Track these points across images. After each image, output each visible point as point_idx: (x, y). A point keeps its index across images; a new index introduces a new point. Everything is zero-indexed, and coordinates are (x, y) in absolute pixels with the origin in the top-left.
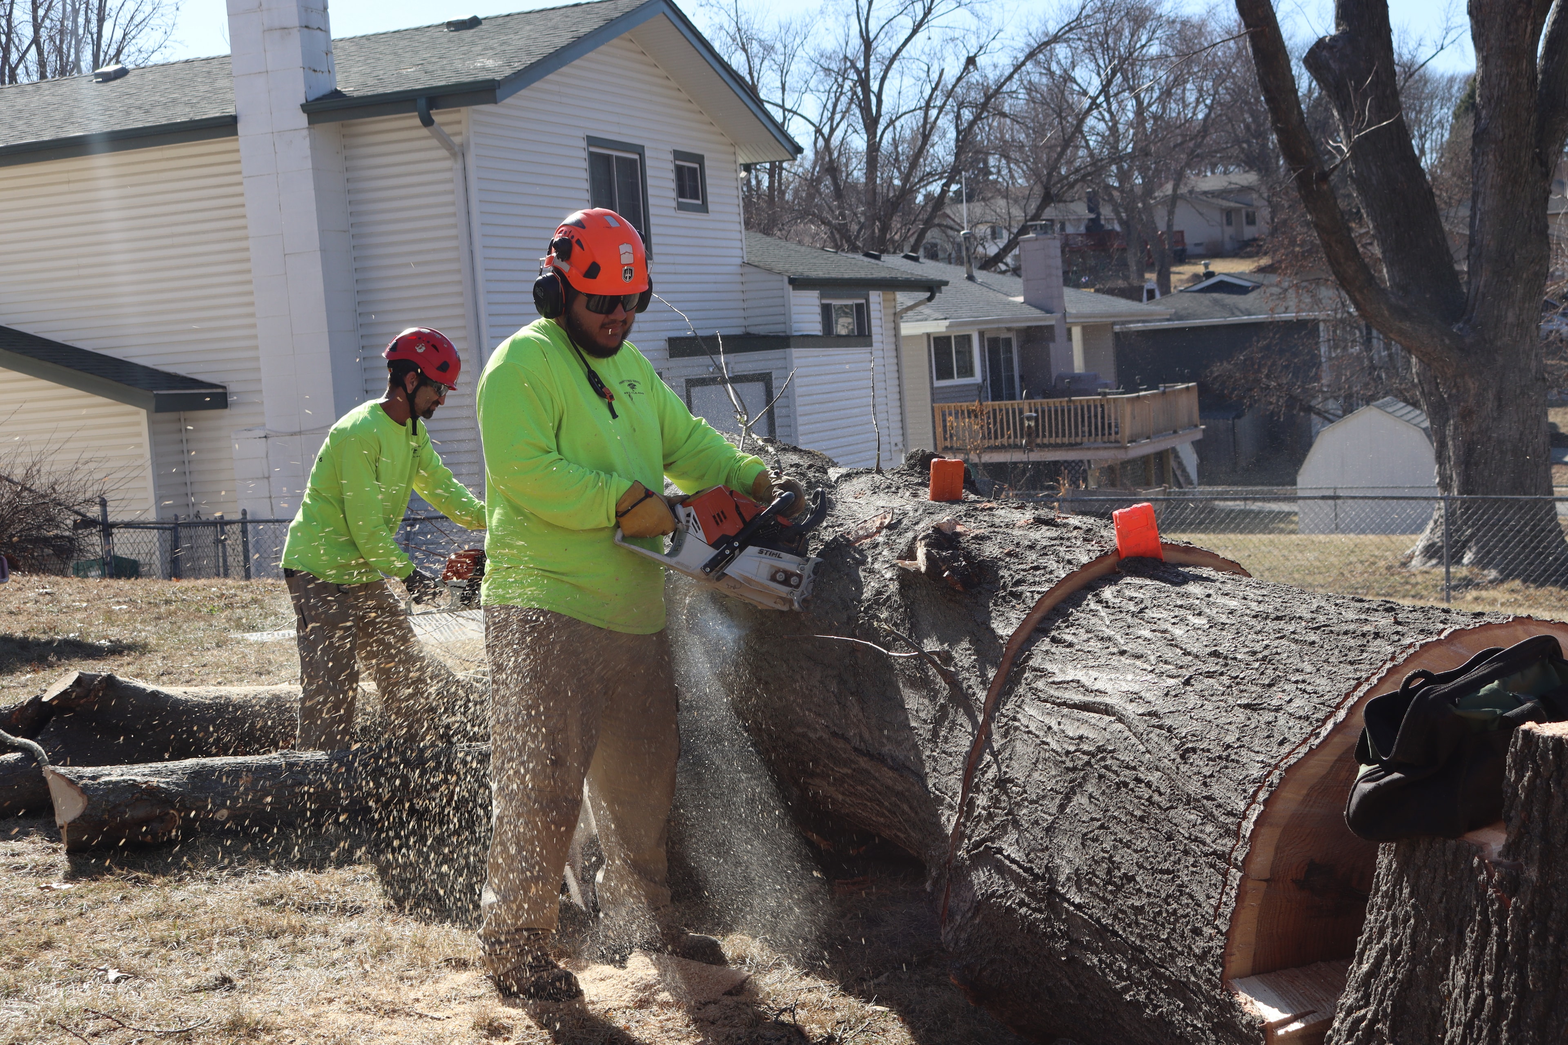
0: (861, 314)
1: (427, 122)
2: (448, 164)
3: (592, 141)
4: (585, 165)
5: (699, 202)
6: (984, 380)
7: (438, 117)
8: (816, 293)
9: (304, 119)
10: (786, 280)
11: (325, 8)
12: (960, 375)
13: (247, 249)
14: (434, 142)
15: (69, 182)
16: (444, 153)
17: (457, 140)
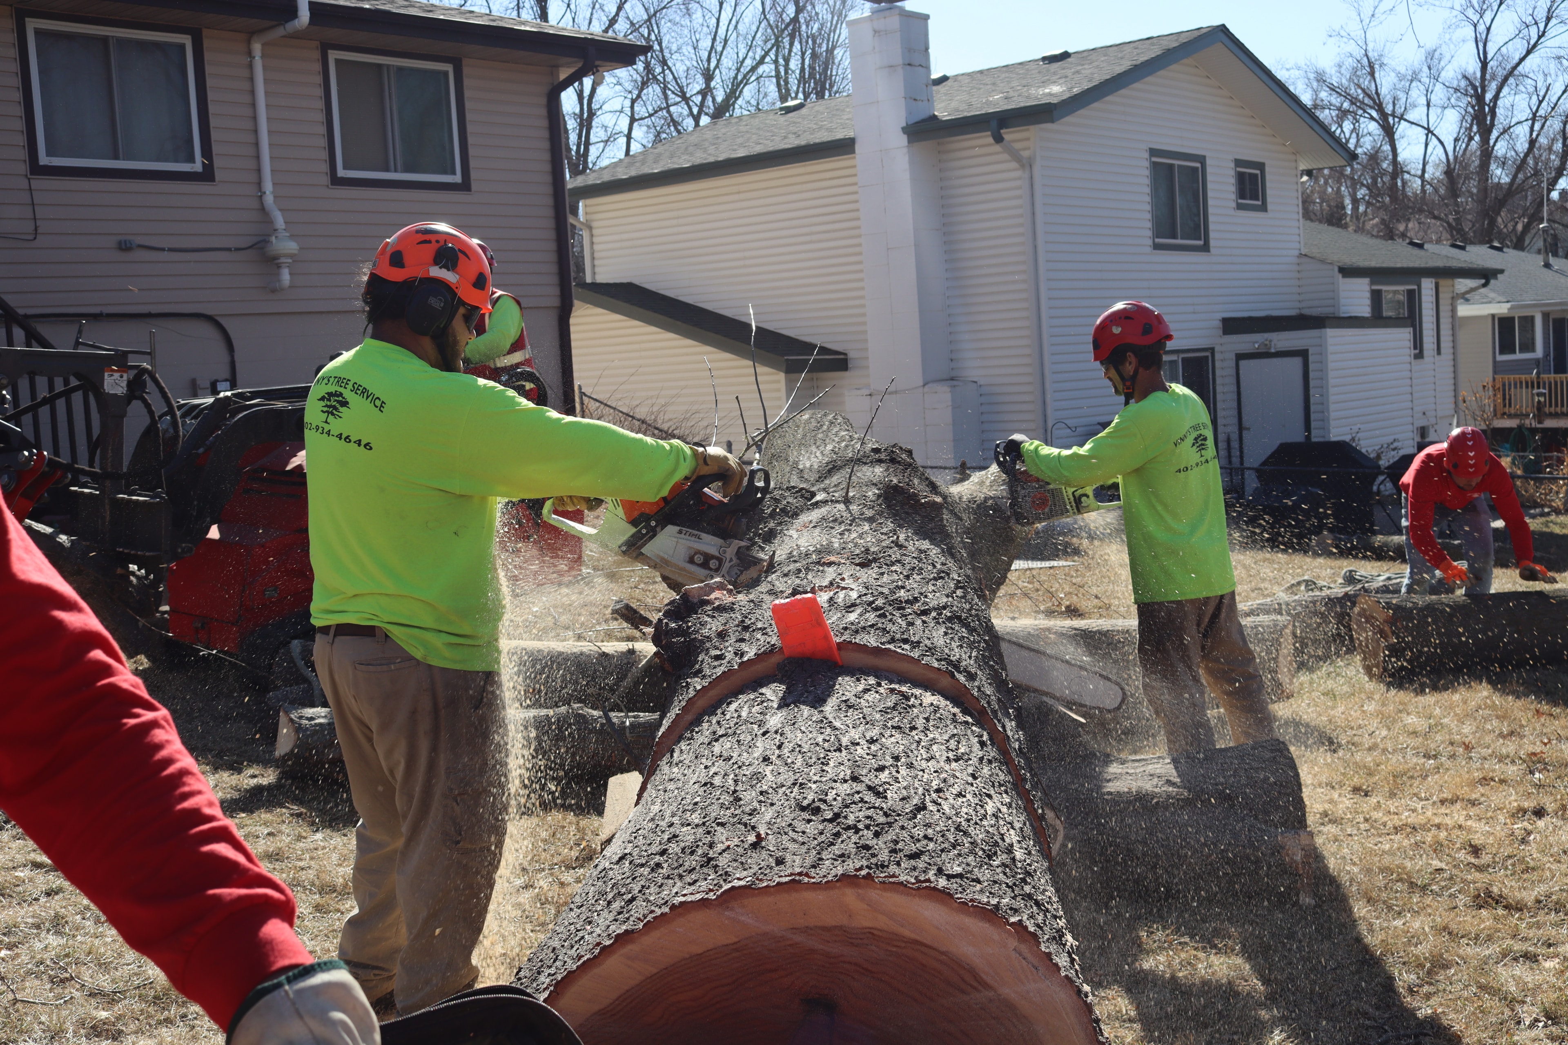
0: (1413, 298)
1: (999, 139)
2: (1018, 173)
3: (1153, 152)
4: (1147, 172)
5: (1259, 203)
6: (1546, 355)
7: (1009, 135)
8: (1366, 281)
9: (903, 139)
10: (1336, 269)
11: (927, 49)
12: (1521, 351)
13: (860, 245)
14: (1006, 156)
15: (739, 193)
16: (1014, 165)
17: (1025, 154)
